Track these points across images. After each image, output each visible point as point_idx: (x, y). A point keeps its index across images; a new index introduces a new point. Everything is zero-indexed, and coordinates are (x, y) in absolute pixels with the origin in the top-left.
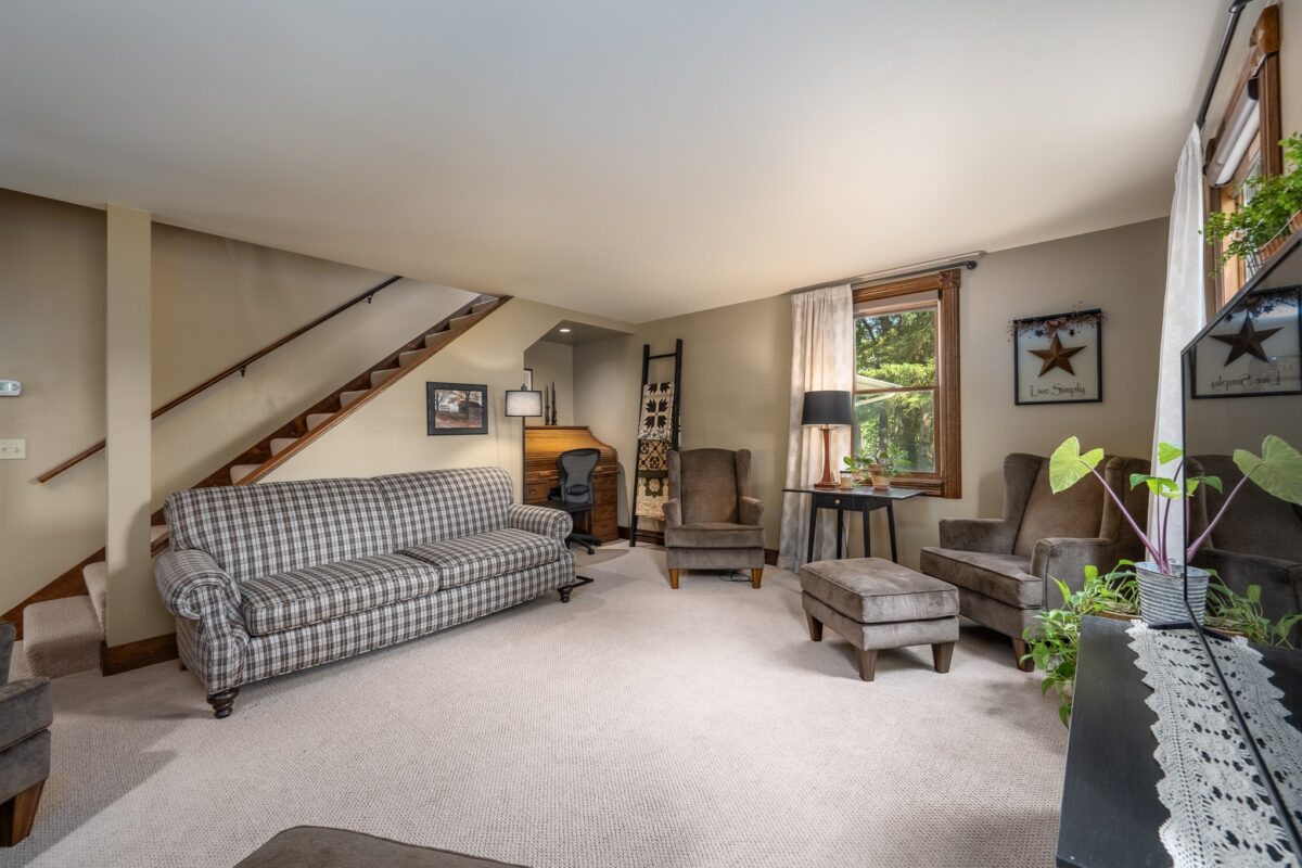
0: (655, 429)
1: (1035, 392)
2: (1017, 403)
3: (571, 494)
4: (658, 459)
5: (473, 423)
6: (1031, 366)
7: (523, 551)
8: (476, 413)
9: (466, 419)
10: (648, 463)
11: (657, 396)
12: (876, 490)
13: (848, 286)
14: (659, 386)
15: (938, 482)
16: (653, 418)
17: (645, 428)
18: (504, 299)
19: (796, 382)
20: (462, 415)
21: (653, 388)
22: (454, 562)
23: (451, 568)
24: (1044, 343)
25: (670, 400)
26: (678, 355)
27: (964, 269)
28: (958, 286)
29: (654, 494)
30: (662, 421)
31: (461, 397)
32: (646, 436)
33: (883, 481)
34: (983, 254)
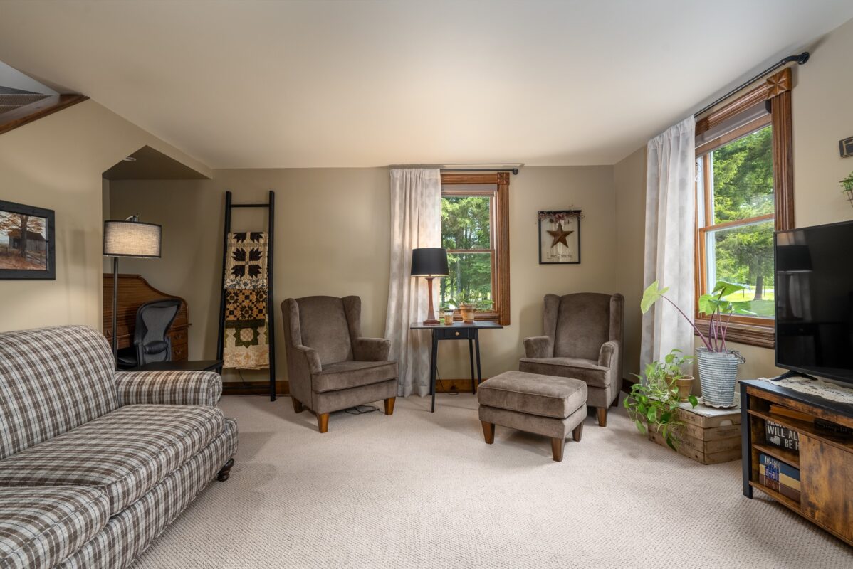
0: (246, 277)
1: (549, 257)
2: (541, 263)
3: (150, 353)
4: (251, 308)
5: (31, 263)
6: (547, 240)
7: (197, 430)
8: (37, 249)
9: (21, 256)
10: (238, 313)
11: (247, 245)
12: (465, 322)
13: (439, 170)
14: (248, 235)
15: (497, 315)
16: (243, 267)
17: (233, 277)
18: (70, 98)
19: (397, 240)
20: (16, 251)
21: (241, 236)
22: (123, 471)
23: (122, 480)
24: (554, 228)
25: (264, 250)
26: (270, 205)
27: (511, 173)
28: (508, 183)
29: (247, 344)
30: (255, 271)
31: (14, 223)
32: (235, 285)
33: (472, 316)
34: (522, 165)
